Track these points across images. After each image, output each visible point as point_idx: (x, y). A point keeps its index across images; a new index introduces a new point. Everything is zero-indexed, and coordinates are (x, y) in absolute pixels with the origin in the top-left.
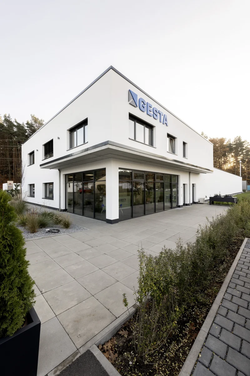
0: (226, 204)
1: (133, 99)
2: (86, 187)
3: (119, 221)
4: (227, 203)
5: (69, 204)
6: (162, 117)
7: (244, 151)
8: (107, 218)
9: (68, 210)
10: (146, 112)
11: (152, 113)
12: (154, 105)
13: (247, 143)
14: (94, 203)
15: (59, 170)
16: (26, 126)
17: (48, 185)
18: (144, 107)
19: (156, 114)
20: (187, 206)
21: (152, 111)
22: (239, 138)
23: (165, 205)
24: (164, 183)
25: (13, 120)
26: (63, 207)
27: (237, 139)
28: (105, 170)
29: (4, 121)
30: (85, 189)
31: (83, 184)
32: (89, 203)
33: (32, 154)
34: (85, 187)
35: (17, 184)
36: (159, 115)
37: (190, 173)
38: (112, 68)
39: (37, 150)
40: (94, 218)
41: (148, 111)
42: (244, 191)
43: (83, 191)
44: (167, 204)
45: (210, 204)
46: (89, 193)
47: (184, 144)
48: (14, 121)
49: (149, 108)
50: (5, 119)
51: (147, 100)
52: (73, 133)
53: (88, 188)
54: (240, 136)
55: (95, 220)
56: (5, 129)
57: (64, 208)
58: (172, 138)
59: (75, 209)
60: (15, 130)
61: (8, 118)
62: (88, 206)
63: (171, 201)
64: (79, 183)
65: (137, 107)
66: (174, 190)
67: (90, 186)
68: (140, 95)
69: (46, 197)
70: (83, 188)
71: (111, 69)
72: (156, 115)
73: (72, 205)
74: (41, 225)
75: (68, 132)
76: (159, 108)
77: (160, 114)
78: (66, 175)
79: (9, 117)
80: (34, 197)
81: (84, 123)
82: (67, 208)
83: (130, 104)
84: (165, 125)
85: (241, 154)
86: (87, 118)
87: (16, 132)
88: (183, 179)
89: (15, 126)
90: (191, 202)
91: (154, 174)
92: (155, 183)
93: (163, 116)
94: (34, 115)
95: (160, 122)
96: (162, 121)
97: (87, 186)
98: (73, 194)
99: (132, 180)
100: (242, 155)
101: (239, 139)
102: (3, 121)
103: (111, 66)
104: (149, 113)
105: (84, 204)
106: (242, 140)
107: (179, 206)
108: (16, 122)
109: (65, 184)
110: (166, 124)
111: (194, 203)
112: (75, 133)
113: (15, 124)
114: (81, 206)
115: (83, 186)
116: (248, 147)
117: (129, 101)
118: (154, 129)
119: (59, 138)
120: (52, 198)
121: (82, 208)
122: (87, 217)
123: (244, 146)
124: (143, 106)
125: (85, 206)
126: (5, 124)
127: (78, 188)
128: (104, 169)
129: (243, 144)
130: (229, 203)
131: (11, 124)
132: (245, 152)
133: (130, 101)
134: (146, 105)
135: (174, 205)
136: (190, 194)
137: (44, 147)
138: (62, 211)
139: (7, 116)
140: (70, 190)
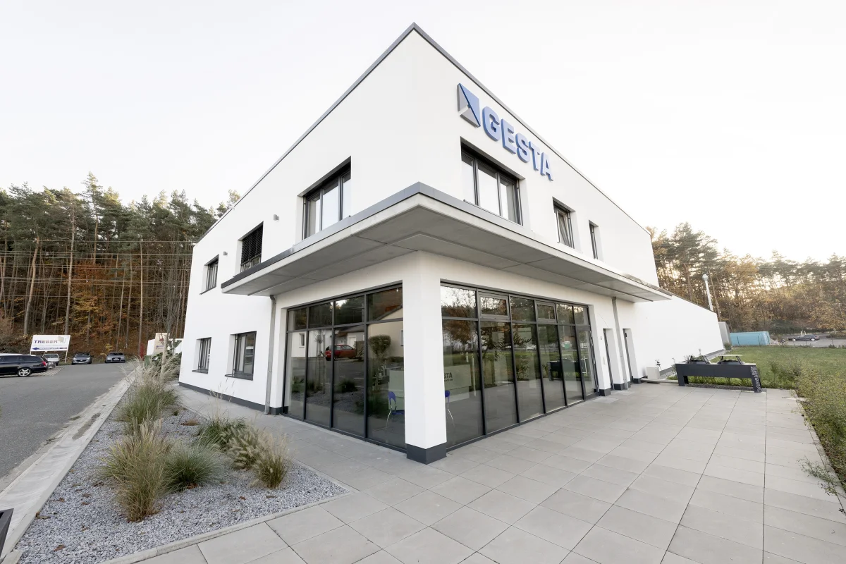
0: (723, 384)
1: (469, 106)
2: (343, 344)
3: (448, 451)
4: (724, 380)
5: (295, 391)
6: (538, 159)
7: (701, 255)
8: (407, 441)
9: (289, 410)
10: (501, 141)
11: (514, 145)
12: (518, 129)
13: (705, 236)
14: (367, 386)
15: (272, 297)
16: (216, 214)
17: (244, 339)
18: (495, 129)
19: (523, 149)
20: (620, 389)
21: (515, 141)
22: (686, 226)
23: (567, 389)
24: (556, 326)
25: (190, 203)
26: (276, 403)
27: (681, 229)
28: (401, 288)
29: (171, 205)
30: (339, 348)
31: (334, 337)
32: (349, 387)
33: (213, 264)
34: (340, 343)
35: (174, 341)
36: (529, 152)
37: (614, 299)
38: (415, 28)
39: (226, 254)
40: (366, 436)
41: (506, 140)
42: (727, 346)
43: (334, 355)
44: (572, 387)
45: (681, 384)
46: (350, 358)
47: (592, 226)
48: (193, 204)
49: (507, 135)
50: (173, 200)
51: (501, 115)
52: (312, 203)
53: (347, 345)
54: (687, 223)
55: (368, 444)
56: (172, 220)
57: (280, 405)
58: (562, 210)
59: (309, 406)
60: (193, 220)
61: (180, 199)
62: (347, 395)
63: (580, 378)
64: (324, 333)
65: (480, 125)
66: (582, 345)
67: (351, 341)
68: (484, 102)
69: (237, 374)
70: (334, 347)
71: (414, 31)
72: (525, 152)
73: (302, 395)
74: (180, 480)
75: (301, 201)
76: (529, 138)
77: (533, 150)
78: (289, 310)
79: (182, 196)
80: (206, 371)
81: (342, 172)
82: (288, 403)
83: (462, 116)
84: (546, 177)
85: (696, 262)
86: (349, 159)
87: (194, 226)
88: (602, 316)
89: (193, 213)
90: (629, 380)
91: (532, 300)
92: (535, 325)
93: (540, 156)
94: (235, 191)
95: (535, 169)
96: (538, 166)
97: (346, 342)
98: (305, 361)
99: (477, 317)
100: (697, 265)
101: (686, 229)
102: (169, 205)
103: (414, 24)
104: (508, 144)
105: (336, 389)
106: (694, 232)
107: (602, 393)
108: (196, 206)
109: (287, 334)
110: (548, 175)
111: (635, 381)
112: (318, 203)
113: (195, 209)
114: (328, 395)
115: (334, 342)
116: (708, 245)
117: (459, 110)
118: (522, 185)
119: (276, 218)
120: (249, 376)
121: (330, 401)
122: (342, 433)
123: (698, 245)
124: (493, 127)
125: (338, 396)
126: (172, 211)
127: (322, 344)
128: (399, 285)
129: (698, 239)
130: (732, 380)
131: (185, 211)
132: (702, 257)
133: (462, 112)
134: (500, 126)
135: (589, 387)
136: (622, 356)
137: (241, 243)
138: (271, 411)
139: (179, 194)
140: (298, 351)
